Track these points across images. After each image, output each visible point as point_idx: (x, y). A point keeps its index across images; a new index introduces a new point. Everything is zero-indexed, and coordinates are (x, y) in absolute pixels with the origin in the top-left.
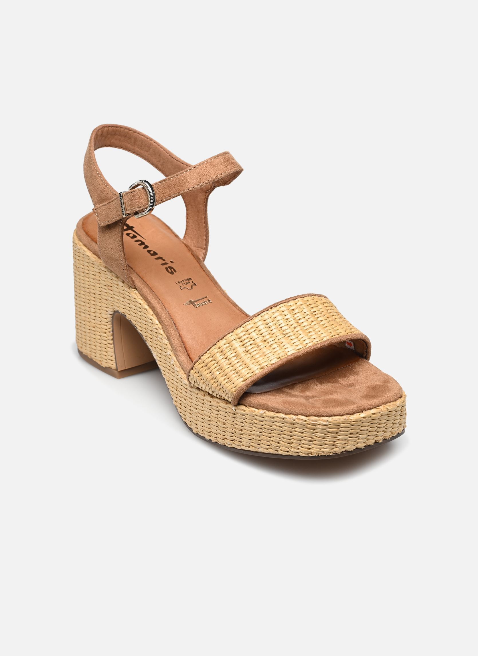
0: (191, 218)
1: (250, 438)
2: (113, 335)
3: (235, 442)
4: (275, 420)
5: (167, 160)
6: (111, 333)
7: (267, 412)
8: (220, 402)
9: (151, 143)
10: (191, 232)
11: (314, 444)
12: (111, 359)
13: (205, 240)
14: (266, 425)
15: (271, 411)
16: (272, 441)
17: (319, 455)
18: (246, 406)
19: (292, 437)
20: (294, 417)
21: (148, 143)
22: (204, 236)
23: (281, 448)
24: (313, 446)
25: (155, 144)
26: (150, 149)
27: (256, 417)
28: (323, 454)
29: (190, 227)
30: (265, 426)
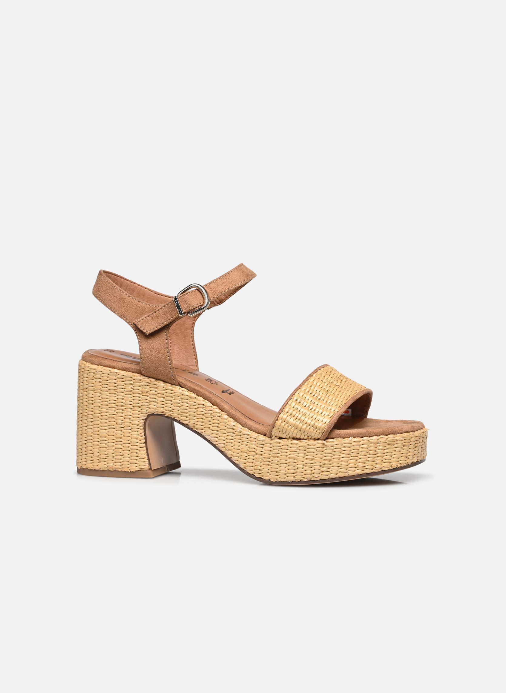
0: (176, 345)
1: (339, 465)
2: (145, 439)
3: (324, 473)
4: (361, 443)
5: (152, 298)
6: (144, 437)
7: (353, 439)
8: (307, 442)
9: (136, 286)
10: (178, 356)
11: (394, 458)
12: (143, 461)
13: (195, 359)
14: (353, 449)
15: (357, 437)
16: (359, 462)
17: (398, 467)
18: (333, 438)
19: (376, 455)
20: (378, 438)
21: (133, 286)
22: (193, 355)
23: (367, 467)
24: (393, 459)
25: (140, 287)
26: (133, 292)
27: (344, 445)
28: (400, 466)
29: (175, 353)
30: (353, 451)
